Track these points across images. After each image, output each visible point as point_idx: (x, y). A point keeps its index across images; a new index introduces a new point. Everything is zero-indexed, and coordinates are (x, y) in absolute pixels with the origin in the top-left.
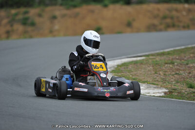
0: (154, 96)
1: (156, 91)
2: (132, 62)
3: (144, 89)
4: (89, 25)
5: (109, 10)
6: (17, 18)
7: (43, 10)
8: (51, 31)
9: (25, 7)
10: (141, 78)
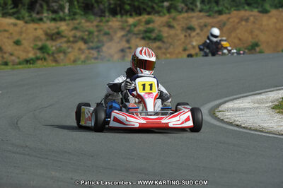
4: (240, 39)
5: (270, 17)
6: (136, 30)
7: (174, 19)
8: (185, 50)
9: (149, 13)
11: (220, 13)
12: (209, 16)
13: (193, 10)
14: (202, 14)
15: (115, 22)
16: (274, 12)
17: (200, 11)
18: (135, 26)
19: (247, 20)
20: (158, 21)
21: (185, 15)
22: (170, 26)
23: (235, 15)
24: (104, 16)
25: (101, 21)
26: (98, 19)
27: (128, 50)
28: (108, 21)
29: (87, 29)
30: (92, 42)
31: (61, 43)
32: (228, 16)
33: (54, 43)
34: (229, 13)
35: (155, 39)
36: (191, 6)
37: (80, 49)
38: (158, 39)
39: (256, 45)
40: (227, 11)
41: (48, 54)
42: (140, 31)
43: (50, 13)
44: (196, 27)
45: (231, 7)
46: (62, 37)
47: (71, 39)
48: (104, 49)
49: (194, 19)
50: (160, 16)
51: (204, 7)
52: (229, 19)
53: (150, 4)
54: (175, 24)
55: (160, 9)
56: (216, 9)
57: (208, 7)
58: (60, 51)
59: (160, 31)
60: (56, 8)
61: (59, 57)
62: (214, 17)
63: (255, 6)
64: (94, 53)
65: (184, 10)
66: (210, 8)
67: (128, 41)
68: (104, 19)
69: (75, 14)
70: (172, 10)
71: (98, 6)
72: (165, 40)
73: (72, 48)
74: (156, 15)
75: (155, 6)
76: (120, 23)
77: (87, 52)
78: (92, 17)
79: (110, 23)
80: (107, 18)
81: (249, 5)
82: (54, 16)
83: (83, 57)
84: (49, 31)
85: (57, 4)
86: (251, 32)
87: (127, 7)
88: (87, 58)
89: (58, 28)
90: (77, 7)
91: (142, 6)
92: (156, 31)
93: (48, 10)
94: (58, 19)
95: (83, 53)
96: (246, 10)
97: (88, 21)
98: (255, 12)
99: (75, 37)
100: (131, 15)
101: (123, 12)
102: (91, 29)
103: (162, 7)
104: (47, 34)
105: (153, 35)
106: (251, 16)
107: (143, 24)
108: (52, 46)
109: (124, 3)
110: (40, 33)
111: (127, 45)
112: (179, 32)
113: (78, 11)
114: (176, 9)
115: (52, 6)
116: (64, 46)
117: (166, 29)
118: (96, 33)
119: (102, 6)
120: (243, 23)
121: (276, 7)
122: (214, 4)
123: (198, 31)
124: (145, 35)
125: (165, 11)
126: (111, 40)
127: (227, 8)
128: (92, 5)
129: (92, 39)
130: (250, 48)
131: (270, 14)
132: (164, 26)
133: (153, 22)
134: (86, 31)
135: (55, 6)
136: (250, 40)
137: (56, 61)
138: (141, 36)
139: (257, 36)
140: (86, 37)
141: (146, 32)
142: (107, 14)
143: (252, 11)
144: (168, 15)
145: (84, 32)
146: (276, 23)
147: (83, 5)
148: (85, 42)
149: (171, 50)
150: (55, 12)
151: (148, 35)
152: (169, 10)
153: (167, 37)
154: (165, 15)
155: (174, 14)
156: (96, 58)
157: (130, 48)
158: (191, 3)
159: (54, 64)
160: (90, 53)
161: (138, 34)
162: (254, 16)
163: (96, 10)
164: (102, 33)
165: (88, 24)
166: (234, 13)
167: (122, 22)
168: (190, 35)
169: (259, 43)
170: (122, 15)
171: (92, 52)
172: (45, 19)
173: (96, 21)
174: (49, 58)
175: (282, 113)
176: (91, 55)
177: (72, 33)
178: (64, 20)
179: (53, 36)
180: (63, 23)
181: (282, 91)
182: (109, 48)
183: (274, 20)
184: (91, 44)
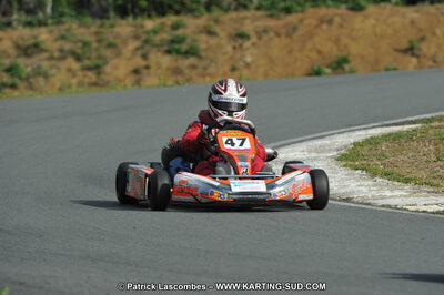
0: (424, 212)
1: (432, 199)
2: (390, 135)
3: (405, 196)
4: (319, 52)
5: (367, 17)
6: (157, 39)
7: (217, 21)
8: (233, 69)
9: (178, 13)
10: (404, 171)
11: (288, 10)
12: (271, 16)
13: (245, 7)
14: (260, 13)
15: (124, 27)
16: (371, 9)
17: (258, 9)
18: (155, 32)
19: (330, 22)
20: (192, 24)
21: (233, 15)
22: (210, 33)
23: (312, 15)
24: (108, 18)
25: (102, 26)
26: (98, 22)
27: (145, 71)
28: (112, 26)
29: (81, 38)
30: (89, 58)
31: (41, 60)
32: (300, 15)
33: (29, 61)
34: (302, 12)
35: (187, 54)
37: (69, 70)
38: (191, 52)
39: (345, 60)
40: (299, 8)
41: (20, 78)
42: (163, 40)
43: (23, 13)
44: (252, 34)
45: (306, 2)
46: (43, 50)
47: (56, 54)
48: (108, 69)
49: (248, 22)
50: (196, 17)
51: (264, 3)
52: (301, 21)
54: (218, 29)
55: (194, 6)
56: (282, 5)
58: (38, 72)
59: (194, 41)
60: (32, 5)
61: (37, 82)
62: (278, 18)
64: (92, 76)
65: (232, 7)
66: (273, 3)
67: (145, 57)
68: (107, 22)
69: (62, 15)
70: (214, 8)
71: (98, 1)
72: (203, 54)
73: (58, 68)
74: (189, 15)
76: (132, 29)
77: (80, 74)
78: (88, 20)
79: (117, 29)
80: (111, 21)
82: (29, 18)
83: (75, 81)
84: (21, 42)
86: (337, 41)
87: (144, 3)
88: (81, 84)
89: (35, 37)
90: (65, 4)
92: (189, 41)
93: (20, 9)
94: (35, 22)
95: (74, 75)
96: (328, 6)
97: (80, 26)
98: (343, 9)
99: (61, 50)
100: (149, 16)
101: (137, 10)
102: (89, 38)
103: (198, 2)
104: (18, 47)
105: (184, 47)
106: (337, 15)
107: (168, 29)
108: (27, 66)
110: (7, 45)
111: (144, 63)
112: (224, 41)
113: (66, 10)
115: (27, 4)
117: (204, 37)
118: (94, 45)
119: (104, 4)
120: (325, 26)
123: (254, 39)
124: (171, 47)
125: (202, 9)
126: (119, 55)
127: (299, 4)
128: (89, 1)
129: (88, 55)
130: (334, 65)
131: (364, 13)
132: (201, 32)
133: (184, 26)
134: (80, 41)
135: (31, 1)
136: (336, 53)
137: (32, 88)
138: (166, 48)
139: (346, 46)
140: (79, 51)
141: (173, 42)
142: (112, 14)
143: (338, 8)
144: (206, 16)
145: (75, 42)
146: (374, 26)
148: (78, 58)
149: (212, 70)
150: (30, 12)
151: (176, 46)
152: (208, 7)
153: (206, 50)
154: (202, 15)
155: (216, 13)
156: (95, 84)
157: (147, 67)
159: (30, 93)
160: (85, 76)
161: (161, 45)
162: (341, 16)
163: (96, 7)
164: (104, 44)
165: (82, 30)
166: (310, 11)
167: (135, 26)
168: (241, 46)
169: (350, 58)
170: (135, 16)
171: (90, 74)
172: (15, 24)
173: (94, 25)
174: (22, 85)
175: (350, 166)
176: (87, 80)
177: (57, 45)
178: (45, 24)
179: (28, 50)
180: (43, 30)
181: (358, 133)
182: (116, 68)
183: (372, 21)
184: (87, 63)
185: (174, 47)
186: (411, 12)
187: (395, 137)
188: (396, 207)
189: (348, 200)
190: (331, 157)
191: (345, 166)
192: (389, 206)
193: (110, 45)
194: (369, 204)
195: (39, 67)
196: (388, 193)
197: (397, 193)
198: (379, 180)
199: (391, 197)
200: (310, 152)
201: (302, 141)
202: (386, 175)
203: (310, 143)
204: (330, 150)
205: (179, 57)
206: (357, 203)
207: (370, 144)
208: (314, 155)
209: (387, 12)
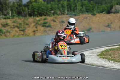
2: (111, 49)
3: (119, 66)
5: (96, 17)
6: (40, 23)
7: (56, 18)
9: (45, 16)
10: (117, 59)
11: (75, 15)
12: (71, 16)
13: (64, 14)
14: (68, 16)
15: (31, 19)
16: (98, 15)
17: (67, 14)
18: (39, 21)
19: (87, 18)
20: (49, 19)
21: (60, 16)
22: (54, 21)
24: (26, 17)
25: (25, 19)
26: (24, 18)
27: (36, 31)
28: (28, 19)
29: (19, 22)
30: (21, 28)
31: (8, 28)
33: (5, 28)
34: (79, 15)
35: (48, 27)
36: (63, 12)
37: (16, 31)
38: (49, 26)
40: (78, 15)
41: (3, 33)
42: (41, 23)
43: (3, 15)
44: (65, 21)
45: (80, 13)
46: (8, 26)
47: (12, 27)
48: (26, 31)
49: (64, 18)
50: (50, 17)
51: (69, 13)
52: (79, 18)
53: (46, 11)
54: (56, 20)
55: (50, 14)
56: (74, 13)
57: (70, 13)
58: (7, 32)
59: (50, 23)
60: (6, 13)
61: (7, 34)
63: (90, 12)
64: (22, 32)
65: (60, 14)
66: (71, 13)
67: (36, 27)
68: (26, 18)
69: (14, 16)
70: (55, 14)
71: (24, 12)
72: (52, 27)
73: (13, 30)
74: (48, 16)
75: (48, 12)
76: (33, 20)
77: (19, 32)
78: (21, 17)
79: (29, 20)
80: (27, 18)
81: (87, 12)
82: (5, 17)
83: (17, 34)
84: (3, 23)
85: (6, 12)
87: (36, 13)
88: (19, 35)
89: (6, 22)
90: (15, 13)
91: (42, 12)
92: (48, 23)
93: (2, 14)
94: (6, 18)
95: (17, 32)
96: (86, 14)
97: (19, 19)
98: (90, 15)
99: (14, 26)
100: (38, 16)
101: (34, 15)
102: (21, 22)
103: (51, 13)
104: (2, 25)
105: (47, 25)
106: (88, 16)
107: (43, 20)
108: (4, 30)
109: (35, 11)
111: (36, 29)
112: (58, 23)
113: (15, 15)
114: (56, 13)
115: (4, 13)
116: (9, 29)
117: (52, 22)
118: (23, 24)
119: (25, 13)
120: (85, 19)
121: (99, 13)
122: (73, 12)
123: (66, 23)
124: (43, 25)
126: (29, 27)
127: (78, 13)
128: (21, 12)
129: (21, 27)
130: (88, 30)
132: (52, 21)
133: (47, 19)
134: (19, 23)
135: (5, 12)
137: (6, 36)
138: (42, 25)
139: (91, 25)
140: (18, 26)
141: (44, 23)
142: (27, 16)
144: (53, 16)
145: (17, 23)
147: (17, 12)
148: (18, 28)
149: (54, 31)
150: (5, 15)
151: (45, 25)
152: (54, 14)
154: (52, 16)
155: (56, 16)
156: (23, 35)
157: (37, 30)
158: (63, 11)
159: (5, 37)
160: (20, 33)
161: (41, 24)
162: (90, 17)
163: (23, 14)
164: (25, 24)
166: (81, 15)
167: (34, 19)
168: (62, 25)
169: (92, 28)
170: (34, 17)
171: (21, 32)
172: (1, 18)
173: (23, 19)
174: (3, 35)
175: (102, 57)
176: (21, 33)
177: (13, 24)
178: (9, 18)
179: (5, 25)
180: (9, 20)
181: (102, 48)
182: (28, 30)
183: (98, 18)
184: (21, 29)
185: (44, 25)
186: (109, 16)
187: (113, 50)
188: (117, 69)
189: (103, 67)
190: (96, 55)
191: (100, 57)
192: (115, 69)
193: (27, 24)
194: (109, 68)
195: (8, 30)
196: (114, 65)
197: (116, 65)
198: (111, 61)
199: (115, 66)
200: (90, 53)
201: (87, 50)
202: (112, 60)
203: (90, 51)
204: (95, 53)
205: (46, 27)
206: (106, 68)
207: (106, 51)
208: (91, 54)
209: (102, 16)
